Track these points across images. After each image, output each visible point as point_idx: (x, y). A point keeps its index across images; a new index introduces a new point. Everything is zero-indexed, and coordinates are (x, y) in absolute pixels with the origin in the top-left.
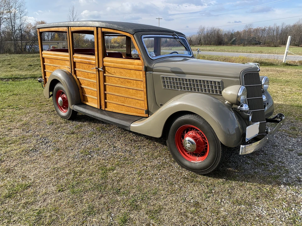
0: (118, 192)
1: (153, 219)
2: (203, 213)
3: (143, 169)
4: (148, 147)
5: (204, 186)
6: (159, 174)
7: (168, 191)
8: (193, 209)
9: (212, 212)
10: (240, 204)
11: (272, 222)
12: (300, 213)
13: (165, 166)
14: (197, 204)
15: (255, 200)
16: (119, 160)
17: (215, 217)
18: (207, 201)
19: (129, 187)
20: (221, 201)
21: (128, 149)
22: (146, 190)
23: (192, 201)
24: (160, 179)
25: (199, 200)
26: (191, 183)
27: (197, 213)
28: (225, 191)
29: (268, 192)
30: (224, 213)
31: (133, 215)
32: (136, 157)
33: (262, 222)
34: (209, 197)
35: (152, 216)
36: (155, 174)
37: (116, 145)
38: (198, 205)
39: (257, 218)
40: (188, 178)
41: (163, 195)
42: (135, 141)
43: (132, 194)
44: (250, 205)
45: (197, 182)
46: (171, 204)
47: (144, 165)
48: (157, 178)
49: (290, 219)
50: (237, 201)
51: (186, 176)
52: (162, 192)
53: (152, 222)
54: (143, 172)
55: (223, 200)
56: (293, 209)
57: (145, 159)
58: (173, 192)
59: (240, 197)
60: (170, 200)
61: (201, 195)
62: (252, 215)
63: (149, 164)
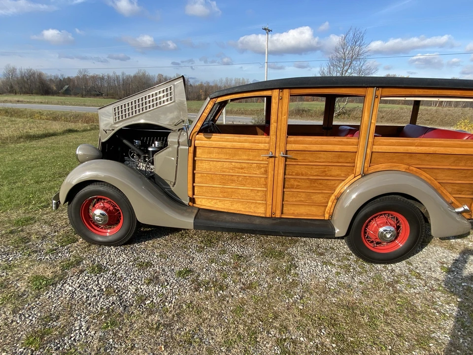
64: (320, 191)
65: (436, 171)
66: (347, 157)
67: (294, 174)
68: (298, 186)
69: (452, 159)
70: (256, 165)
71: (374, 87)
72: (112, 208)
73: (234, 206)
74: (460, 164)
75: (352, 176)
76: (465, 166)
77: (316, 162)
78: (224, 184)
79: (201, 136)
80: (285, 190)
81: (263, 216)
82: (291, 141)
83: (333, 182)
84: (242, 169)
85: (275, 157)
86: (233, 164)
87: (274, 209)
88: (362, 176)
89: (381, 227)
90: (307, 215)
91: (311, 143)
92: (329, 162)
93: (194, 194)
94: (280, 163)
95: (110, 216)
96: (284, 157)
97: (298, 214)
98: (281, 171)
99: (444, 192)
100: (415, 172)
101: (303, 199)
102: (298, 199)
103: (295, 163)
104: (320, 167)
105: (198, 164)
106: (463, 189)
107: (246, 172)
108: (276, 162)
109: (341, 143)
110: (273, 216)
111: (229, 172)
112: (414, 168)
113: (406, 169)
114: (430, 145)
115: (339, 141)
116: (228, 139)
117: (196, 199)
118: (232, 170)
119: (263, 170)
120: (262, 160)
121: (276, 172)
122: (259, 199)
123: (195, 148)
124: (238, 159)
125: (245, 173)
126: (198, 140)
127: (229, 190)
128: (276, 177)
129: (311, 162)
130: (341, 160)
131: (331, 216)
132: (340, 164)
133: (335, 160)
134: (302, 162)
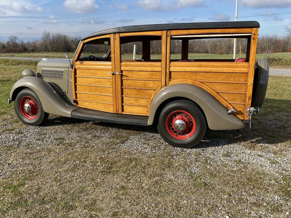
0: (43, 202)
1: (93, 210)
2: (132, 192)
3: (58, 176)
4: (50, 156)
5: (121, 173)
6: (76, 175)
7: (93, 186)
8: (121, 192)
9: (137, 189)
10: (154, 177)
11: (179, 181)
12: (192, 171)
13: (78, 167)
14: (123, 188)
15: (162, 172)
16: (24, 174)
17: (142, 191)
18: (130, 182)
19: (52, 194)
20: (141, 179)
21: (28, 162)
22: (72, 192)
23: (118, 187)
24: (80, 179)
25: (123, 184)
26: (110, 174)
27: (126, 194)
28: (139, 171)
29: (168, 164)
30: (146, 187)
31: (72, 215)
32: (42, 168)
33: (174, 184)
34: (130, 180)
35: (91, 208)
36: (73, 177)
37: (10, 162)
38: (125, 188)
39: (170, 182)
40: (105, 171)
41: (90, 191)
42: (31, 153)
43: (60, 199)
44: (161, 176)
45: (114, 171)
46: (101, 194)
47: (57, 172)
48: (76, 179)
49: (189, 176)
50: (151, 175)
51: (102, 170)
52: (88, 188)
53: (93, 213)
54: (59, 178)
55: (141, 178)
56: (188, 169)
57: (53, 167)
58: (97, 185)
59: (152, 173)
60: (99, 192)
61: (123, 180)
62: (165, 181)
63: (60, 170)
64: (143, 97)
65: (214, 84)
66: (157, 75)
67: (127, 85)
68: (130, 93)
69: (224, 76)
70: (106, 80)
71: (165, 30)
72: (34, 103)
73: (98, 106)
74: (231, 80)
75: (160, 87)
76: (234, 80)
77: (139, 78)
79: (78, 62)
80: (123, 96)
81: (112, 112)
82: (123, 65)
83: (150, 91)
84: (100, 82)
85: (115, 75)
86: (95, 79)
87: (117, 108)
88: (165, 87)
91: (134, 66)
93: (76, 98)
94: (118, 78)
95: (32, 108)
96: (120, 74)
98: (119, 84)
99: (221, 99)
100: (198, 84)
101: (134, 102)
102: (131, 102)
103: (127, 79)
104: (142, 81)
105: (78, 79)
106: (236, 97)
107: (102, 84)
108: (116, 78)
109: (151, 66)
112: (197, 82)
113: (192, 83)
114: (206, 66)
115: (150, 65)
117: (78, 102)
119: (110, 83)
121: (117, 84)
122: (110, 101)
123: (75, 70)
124: (98, 76)
126: (76, 65)
127: (95, 96)
128: (117, 87)
129: (136, 78)
130: (153, 77)
133: (150, 77)
134: (131, 78)
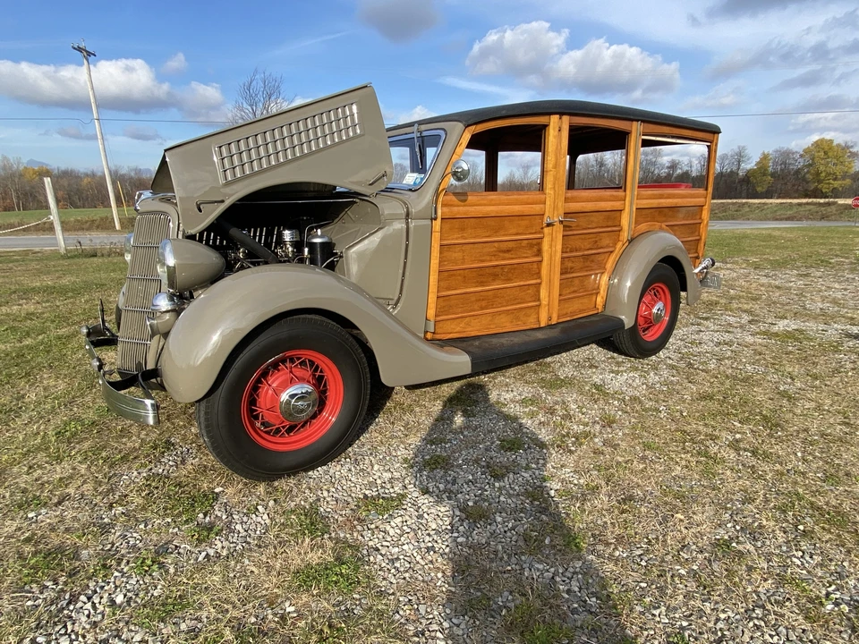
64: (592, 272)
67: (568, 250)
68: (571, 268)
70: (526, 242)
71: (638, 121)
73: (496, 321)
75: (620, 243)
77: (589, 228)
78: (482, 284)
79: (450, 197)
81: (536, 326)
82: (569, 198)
83: (602, 256)
84: (508, 251)
85: (553, 225)
86: (496, 244)
87: (550, 311)
88: (630, 243)
89: (653, 306)
90: (581, 311)
92: (602, 227)
94: (558, 234)
97: (573, 313)
98: (559, 247)
101: (576, 289)
102: (572, 289)
104: (592, 235)
107: (513, 256)
108: (554, 233)
110: (550, 323)
111: (491, 261)
112: (664, 226)
116: (492, 200)
118: (494, 255)
119: (535, 249)
120: (535, 233)
121: (553, 249)
122: (530, 299)
123: (442, 220)
124: (504, 235)
125: (512, 259)
127: (490, 293)
128: (553, 258)
129: (584, 229)
130: (609, 223)
131: (605, 306)
132: (609, 229)
133: (605, 224)
134: (576, 230)
